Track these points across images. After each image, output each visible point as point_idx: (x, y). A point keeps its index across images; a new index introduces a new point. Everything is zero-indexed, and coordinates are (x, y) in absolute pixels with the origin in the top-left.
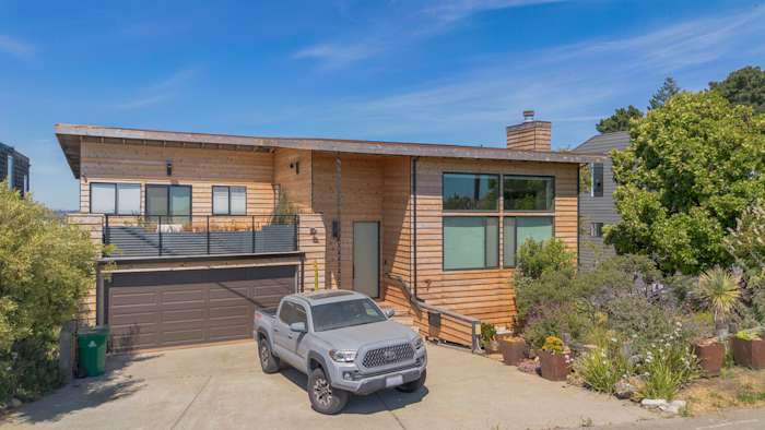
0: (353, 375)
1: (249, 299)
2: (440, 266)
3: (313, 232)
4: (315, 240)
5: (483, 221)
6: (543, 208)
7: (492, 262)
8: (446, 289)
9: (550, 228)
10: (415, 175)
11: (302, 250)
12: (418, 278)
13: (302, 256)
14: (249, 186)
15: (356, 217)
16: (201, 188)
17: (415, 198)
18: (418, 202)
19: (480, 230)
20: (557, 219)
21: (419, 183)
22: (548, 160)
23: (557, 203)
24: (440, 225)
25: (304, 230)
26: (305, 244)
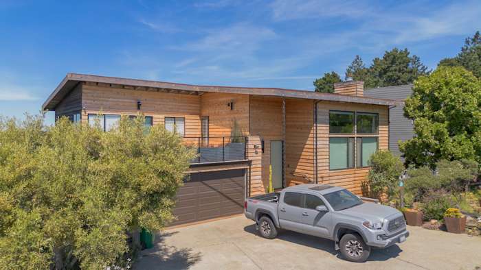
0: (383, 237)
1: (219, 192)
2: (328, 168)
3: (255, 147)
4: (256, 153)
5: (346, 140)
6: (371, 132)
7: (351, 165)
8: (331, 182)
9: (375, 144)
10: (316, 112)
11: (250, 159)
12: (318, 175)
13: (249, 163)
14: (186, 117)
15: (272, 138)
16: (158, 118)
17: (316, 126)
18: (318, 128)
19: (344, 146)
20: (379, 138)
21: (319, 117)
22: (380, 104)
23: (380, 129)
24: (328, 143)
25: (251, 146)
26: (251, 156)
